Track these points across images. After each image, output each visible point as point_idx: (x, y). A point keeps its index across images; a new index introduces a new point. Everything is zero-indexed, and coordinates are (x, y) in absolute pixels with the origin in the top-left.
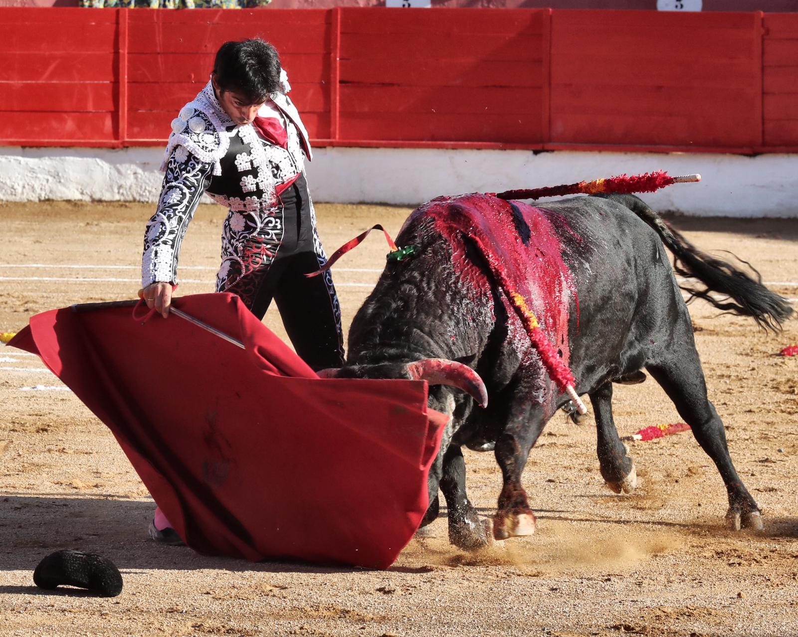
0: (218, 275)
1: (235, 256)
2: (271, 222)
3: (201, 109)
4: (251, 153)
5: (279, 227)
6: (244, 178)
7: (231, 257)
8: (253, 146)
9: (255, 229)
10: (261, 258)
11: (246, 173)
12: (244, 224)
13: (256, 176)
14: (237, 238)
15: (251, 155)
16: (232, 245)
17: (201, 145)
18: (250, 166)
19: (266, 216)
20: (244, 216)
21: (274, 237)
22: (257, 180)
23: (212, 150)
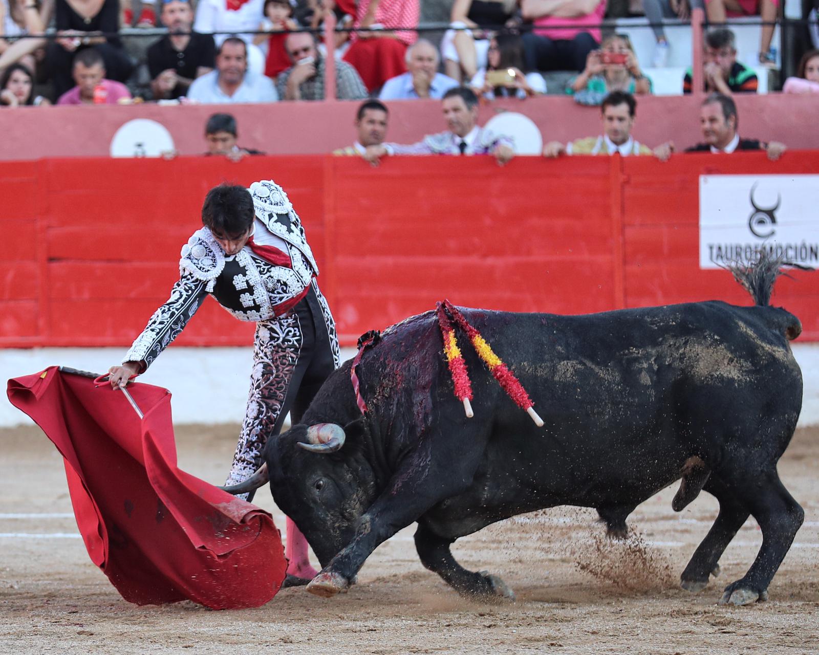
0: (252, 376)
1: (266, 360)
2: (291, 331)
3: (203, 239)
4: (246, 275)
5: (298, 334)
6: (242, 295)
7: (263, 360)
8: (248, 269)
9: (278, 339)
10: (287, 360)
11: (243, 291)
12: (269, 335)
13: (252, 294)
14: (266, 346)
15: (247, 276)
16: (262, 351)
17: (199, 267)
18: (246, 285)
19: (285, 327)
20: (268, 328)
21: (295, 343)
22: (254, 297)
23: (208, 270)
